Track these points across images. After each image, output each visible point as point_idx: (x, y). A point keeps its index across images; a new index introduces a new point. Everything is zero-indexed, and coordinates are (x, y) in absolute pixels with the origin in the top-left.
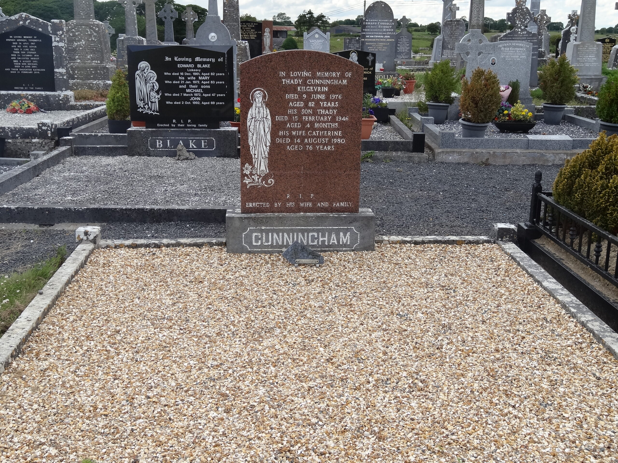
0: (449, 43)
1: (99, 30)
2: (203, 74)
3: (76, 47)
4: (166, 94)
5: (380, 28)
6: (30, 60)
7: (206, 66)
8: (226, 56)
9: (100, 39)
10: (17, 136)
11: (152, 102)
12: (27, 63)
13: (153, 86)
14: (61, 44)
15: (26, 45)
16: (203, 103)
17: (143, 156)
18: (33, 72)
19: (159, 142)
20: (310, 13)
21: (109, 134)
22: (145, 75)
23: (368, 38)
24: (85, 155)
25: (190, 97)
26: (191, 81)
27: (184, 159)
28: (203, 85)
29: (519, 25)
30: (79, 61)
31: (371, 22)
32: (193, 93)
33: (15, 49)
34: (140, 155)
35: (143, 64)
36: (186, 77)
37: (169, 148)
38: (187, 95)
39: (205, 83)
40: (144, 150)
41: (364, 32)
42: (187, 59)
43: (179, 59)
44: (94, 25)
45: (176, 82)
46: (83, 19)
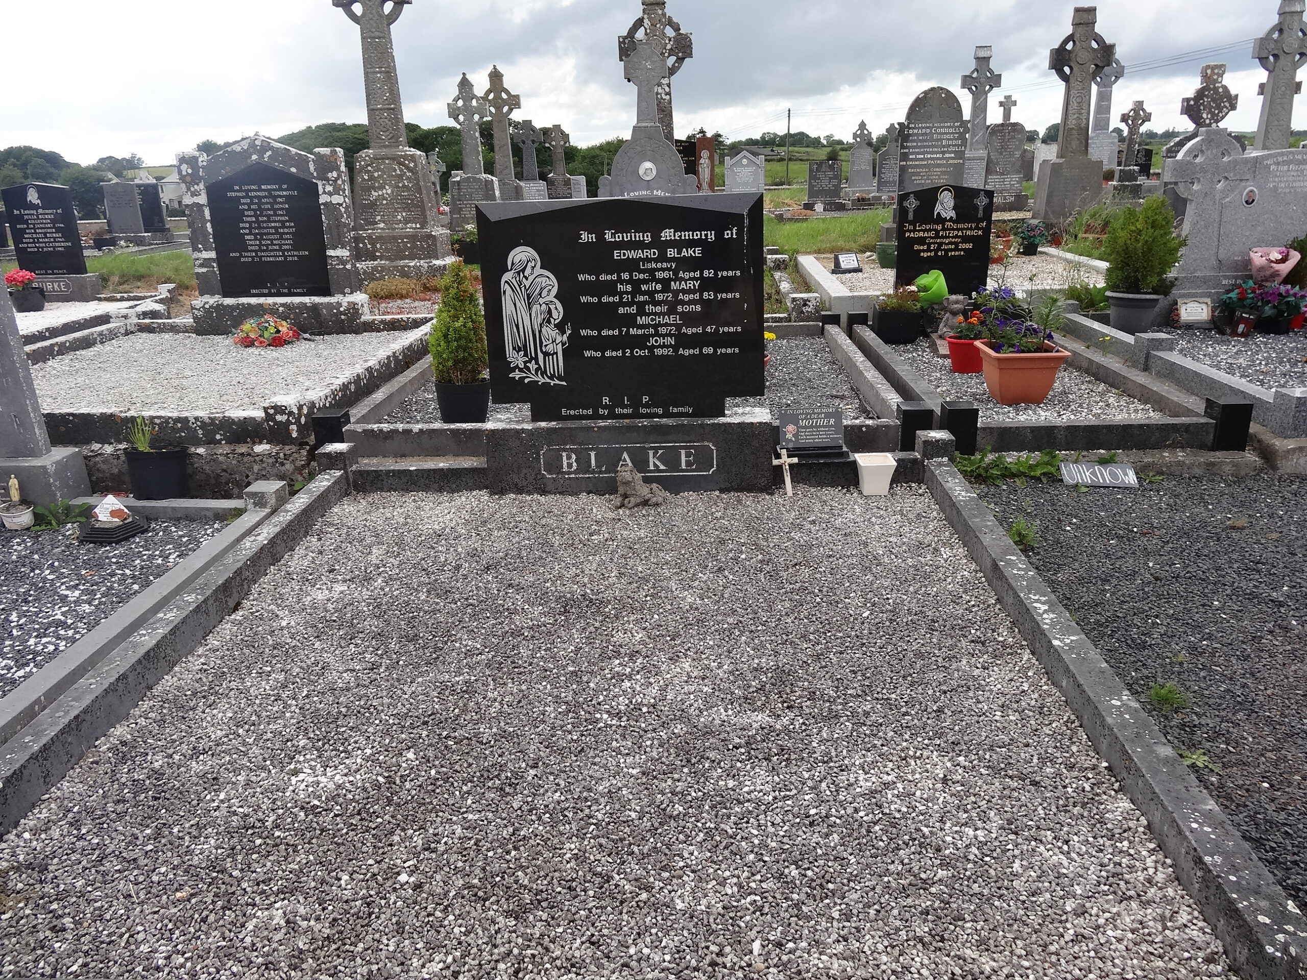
0: (998, 164)
1: (416, 166)
2: (681, 274)
3: (375, 200)
4: (583, 333)
5: (937, 140)
6: (277, 233)
7: (691, 252)
8: (746, 221)
9: (418, 184)
10: (218, 437)
11: (546, 354)
12: (272, 240)
13: (550, 312)
14: (336, 199)
15: (267, 203)
16: (681, 351)
17: (529, 493)
18: (286, 257)
19: (569, 458)
20: (702, 131)
21: (438, 425)
22: (527, 283)
23: (912, 160)
24: (382, 490)
25: (647, 337)
26: (651, 294)
27: (637, 505)
28: (683, 303)
29: (1208, 121)
30: (382, 225)
31: (919, 128)
32: (656, 327)
33: (246, 213)
34: (520, 491)
35: (521, 254)
36: (636, 284)
37: (593, 472)
38: (640, 332)
39: (686, 298)
40: (531, 479)
41: (906, 147)
42: (639, 236)
43: (619, 237)
44: (405, 157)
45: (611, 299)
46: (385, 147)
